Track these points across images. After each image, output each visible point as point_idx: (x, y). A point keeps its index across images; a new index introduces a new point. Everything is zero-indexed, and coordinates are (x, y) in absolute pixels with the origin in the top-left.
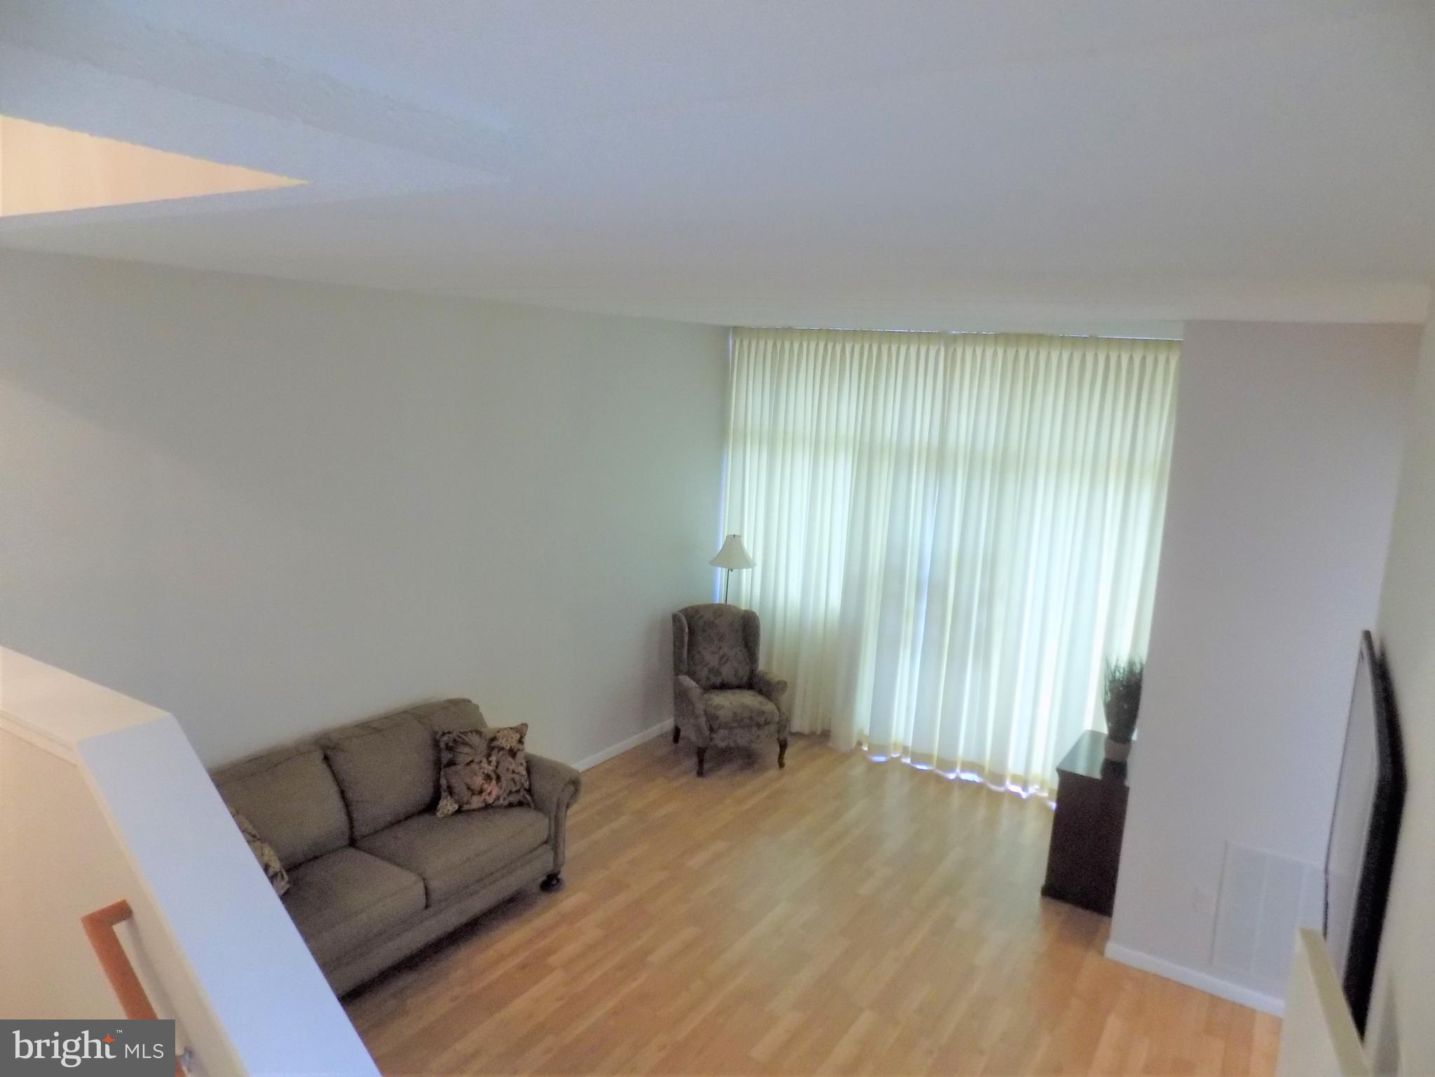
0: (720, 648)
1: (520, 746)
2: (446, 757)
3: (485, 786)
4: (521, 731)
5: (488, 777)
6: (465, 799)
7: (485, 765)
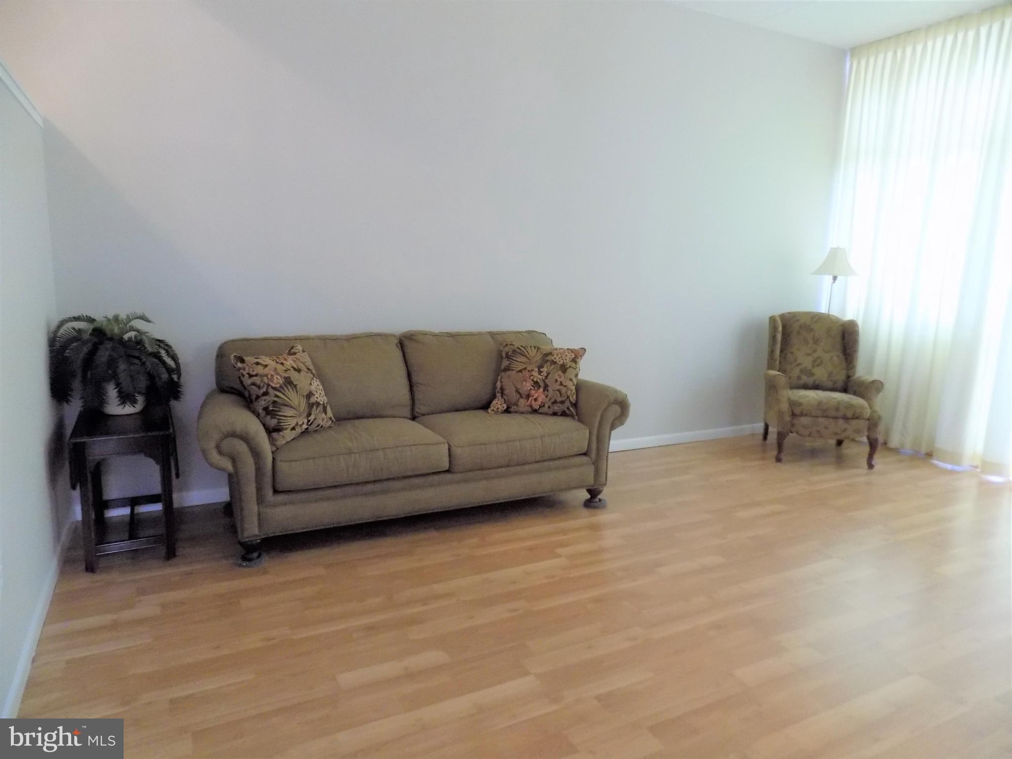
0: (815, 351)
1: (573, 365)
2: (505, 363)
3: (533, 392)
4: (577, 355)
5: (536, 384)
6: (513, 400)
7: (535, 374)
